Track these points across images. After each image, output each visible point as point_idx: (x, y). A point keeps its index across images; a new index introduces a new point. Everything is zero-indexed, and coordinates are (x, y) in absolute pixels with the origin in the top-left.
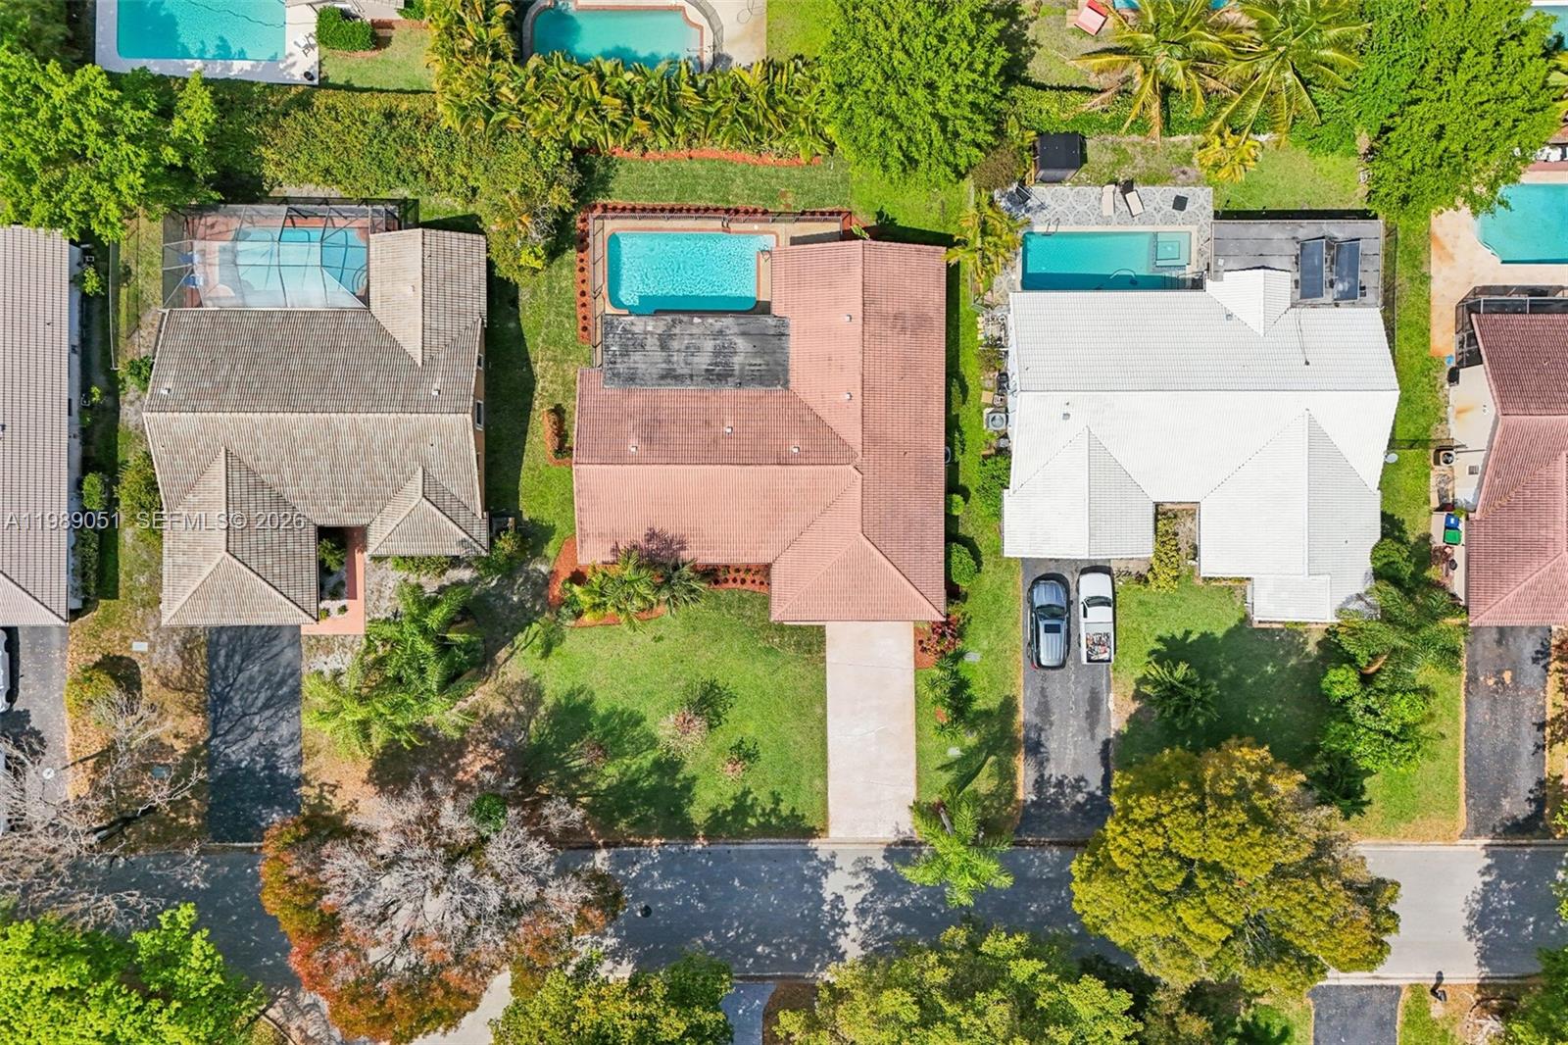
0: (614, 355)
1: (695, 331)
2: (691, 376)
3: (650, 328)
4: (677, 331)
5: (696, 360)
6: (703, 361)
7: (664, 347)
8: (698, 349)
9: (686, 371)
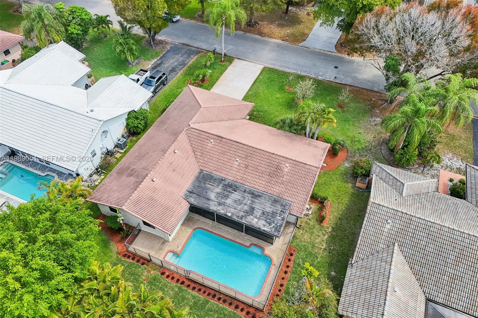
0: (280, 215)
1: (233, 210)
2: (245, 191)
3: (256, 220)
4: (242, 213)
5: (239, 198)
6: (236, 196)
7: (252, 209)
8: (235, 201)
9: (246, 194)
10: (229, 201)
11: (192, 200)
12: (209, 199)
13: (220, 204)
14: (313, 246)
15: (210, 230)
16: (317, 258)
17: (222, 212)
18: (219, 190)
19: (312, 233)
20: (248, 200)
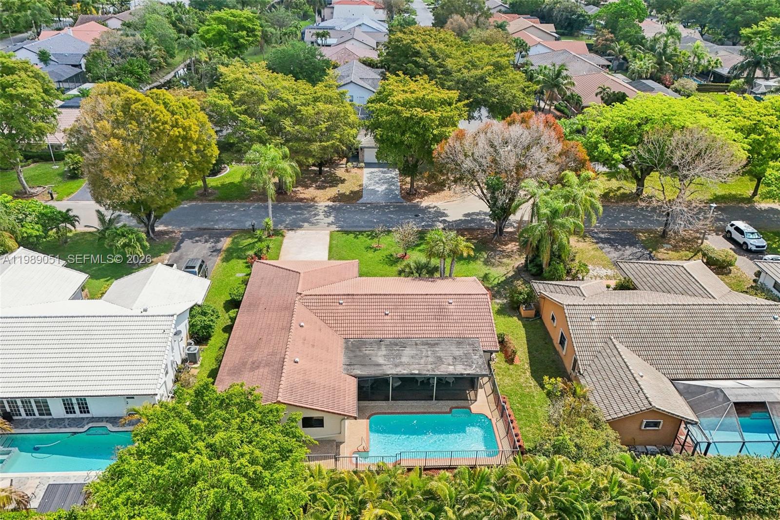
1: (417, 366)
2: (417, 344)
3: (451, 367)
4: (430, 366)
5: (414, 352)
6: (409, 351)
7: (439, 358)
8: (413, 357)
9: (421, 347)
10: (404, 359)
11: (358, 372)
12: (380, 365)
13: (396, 366)
14: (521, 387)
15: (389, 411)
16: (534, 397)
17: (405, 372)
18: (383, 351)
19: (511, 375)
20: (427, 351)
